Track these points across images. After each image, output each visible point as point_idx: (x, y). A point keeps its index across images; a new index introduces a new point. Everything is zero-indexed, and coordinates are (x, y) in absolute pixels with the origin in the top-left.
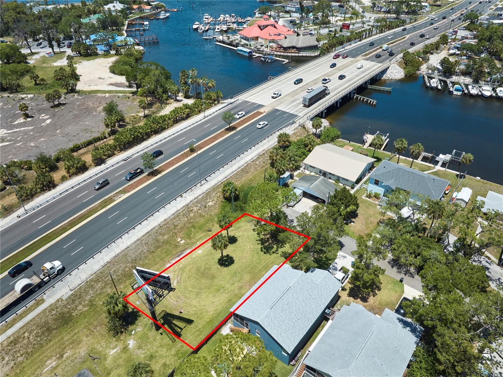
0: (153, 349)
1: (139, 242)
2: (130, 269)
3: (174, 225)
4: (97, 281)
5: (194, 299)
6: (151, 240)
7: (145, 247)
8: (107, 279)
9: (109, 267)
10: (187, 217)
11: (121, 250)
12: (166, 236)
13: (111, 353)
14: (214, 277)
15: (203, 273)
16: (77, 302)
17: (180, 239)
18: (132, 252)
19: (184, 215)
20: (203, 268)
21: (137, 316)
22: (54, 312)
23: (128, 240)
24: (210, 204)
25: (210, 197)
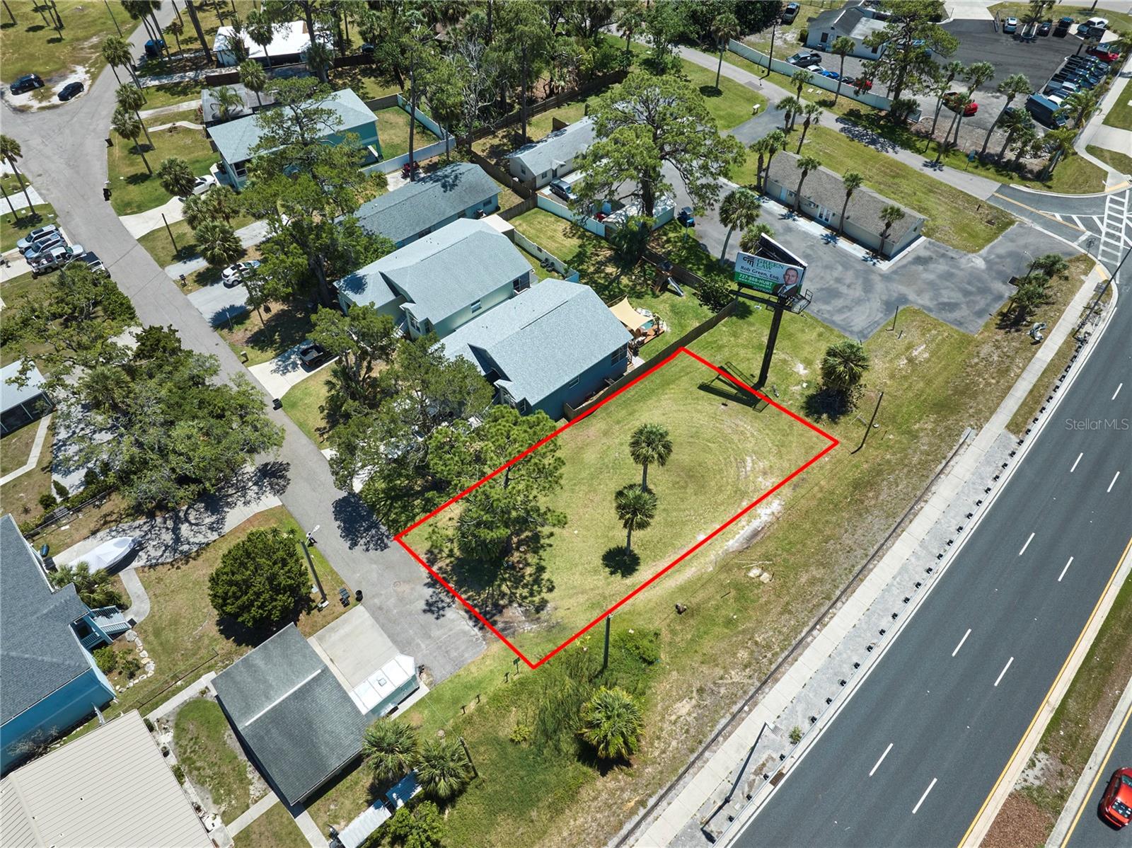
1: (872, 552)
3: (790, 612)
4: (924, 465)
6: (842, 559)
10: (756, 643)
11: (907, 530)
12: (803, 580)
16: (940, 430)
17: (761, 578)
19: (770, 646)
21: (807, 408)
22: (971, 411)
23: (904, 561)
24: (684, 708)
25: (687, 731)
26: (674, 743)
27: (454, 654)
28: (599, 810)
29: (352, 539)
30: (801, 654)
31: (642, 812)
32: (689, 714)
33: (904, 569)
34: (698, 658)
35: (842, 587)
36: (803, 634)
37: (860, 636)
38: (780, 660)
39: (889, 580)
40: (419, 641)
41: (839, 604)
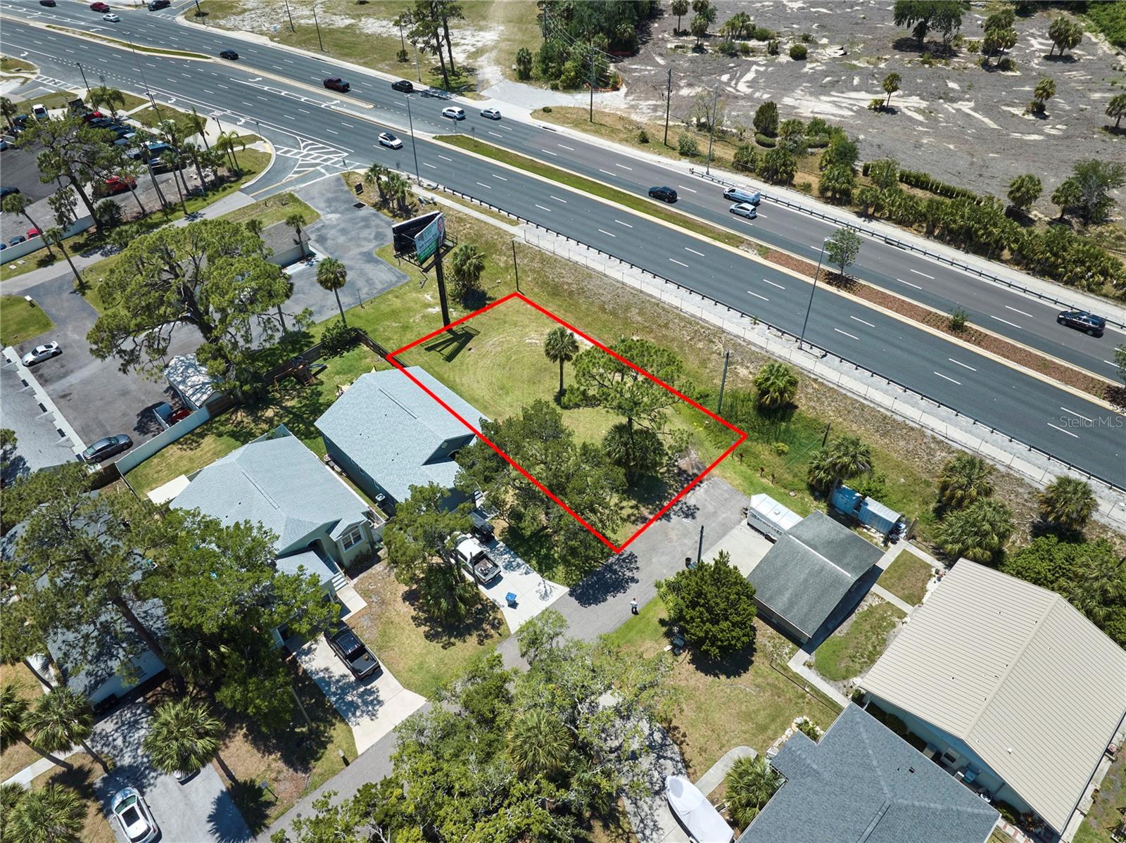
4: (543, 260)
5: (491, 363)
6: (625, 299)
10: (692, 339)
12: (639, 319)
16: (510, 253)
19: (696, 331)
21: (478, 310)
22: (495, 237)
27: (726, 495)
28: (822, 403)
29: (627, 583)
30: (700, 317)
32: (748, 368)
34: (702, 371)
35: (648, 299)
36: (686, 315)
38: (706, 325)
39: (640, 282)
40: (720, 519)
41: (661, 300)
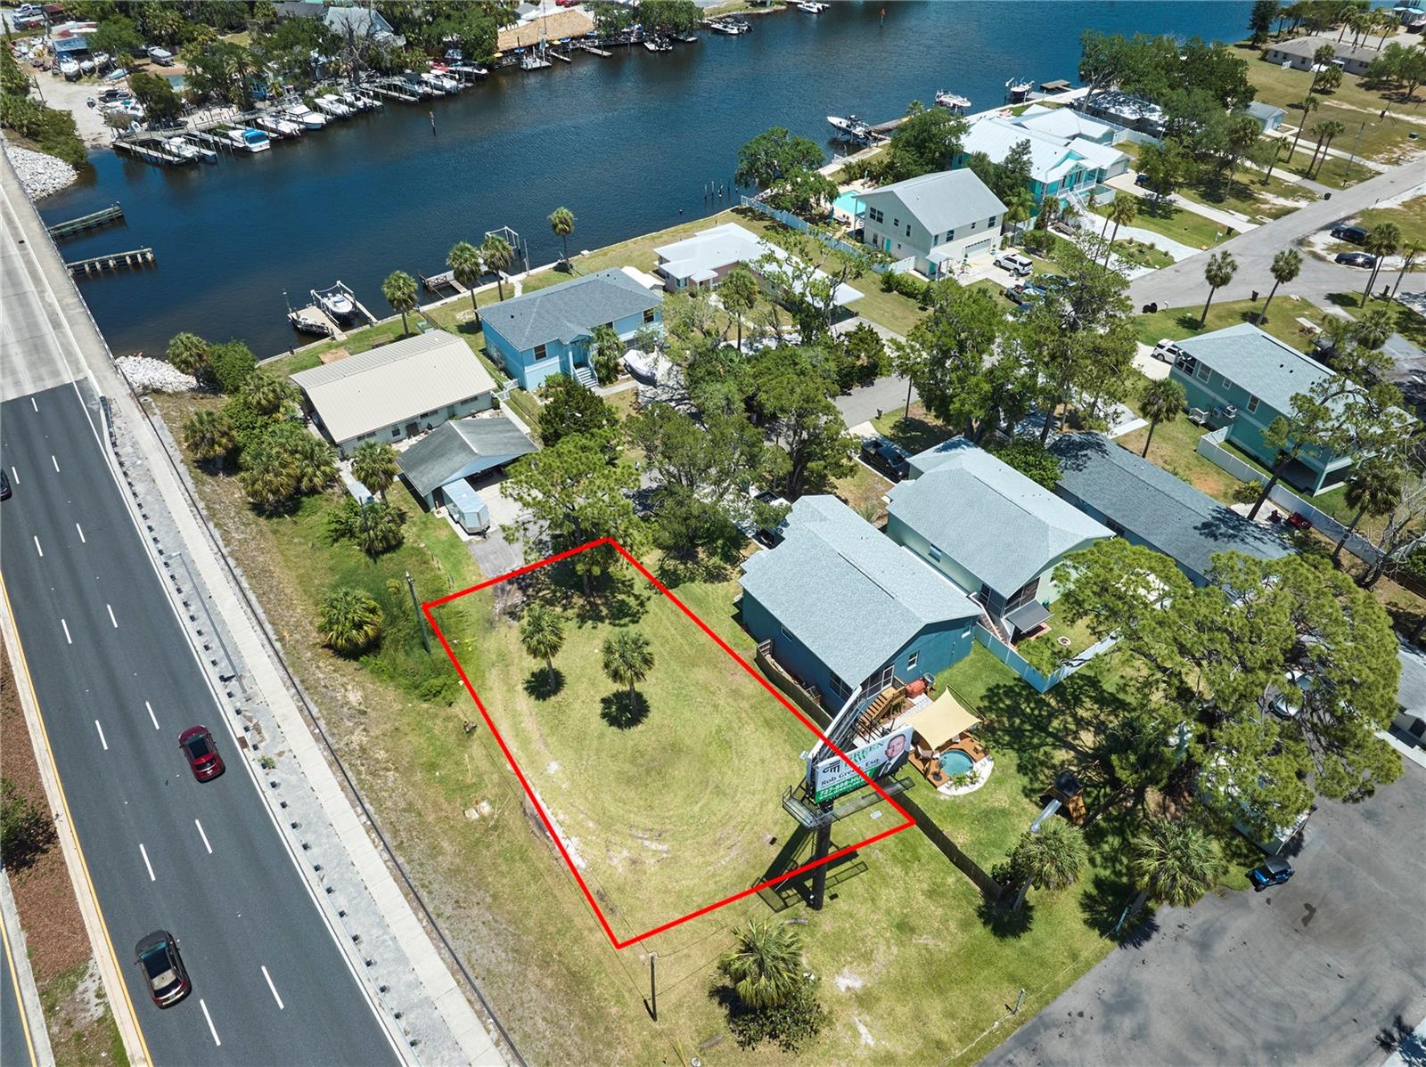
0: (879, 921)
1: (440, 923)
2: (551, 975)
3: (407, 810)
5: (738, 803)
7: (475, 911)
8: (575, 1053)
9: (526, 1036)
10: (387, 769)
11: (458, 990)
12: (445, 844)
13: (872, 1043)
14: (673, 746)
15: (648, 772)
17: (472, 811)
18: (481, 951)
19: (374, 774)
20: (627, 767)
23: (413, 964)
24: (354, 697)
25: (325, 687)
26: (321, 676)
27: (492, 557)
30: (347, 796)
31: (274, 637)
33: (402, 959)
35: (406, 868)
36: (367, 806)
37: (338, 865)
38: (349, 774)
39: (394, 930)
41: (386, 856)
